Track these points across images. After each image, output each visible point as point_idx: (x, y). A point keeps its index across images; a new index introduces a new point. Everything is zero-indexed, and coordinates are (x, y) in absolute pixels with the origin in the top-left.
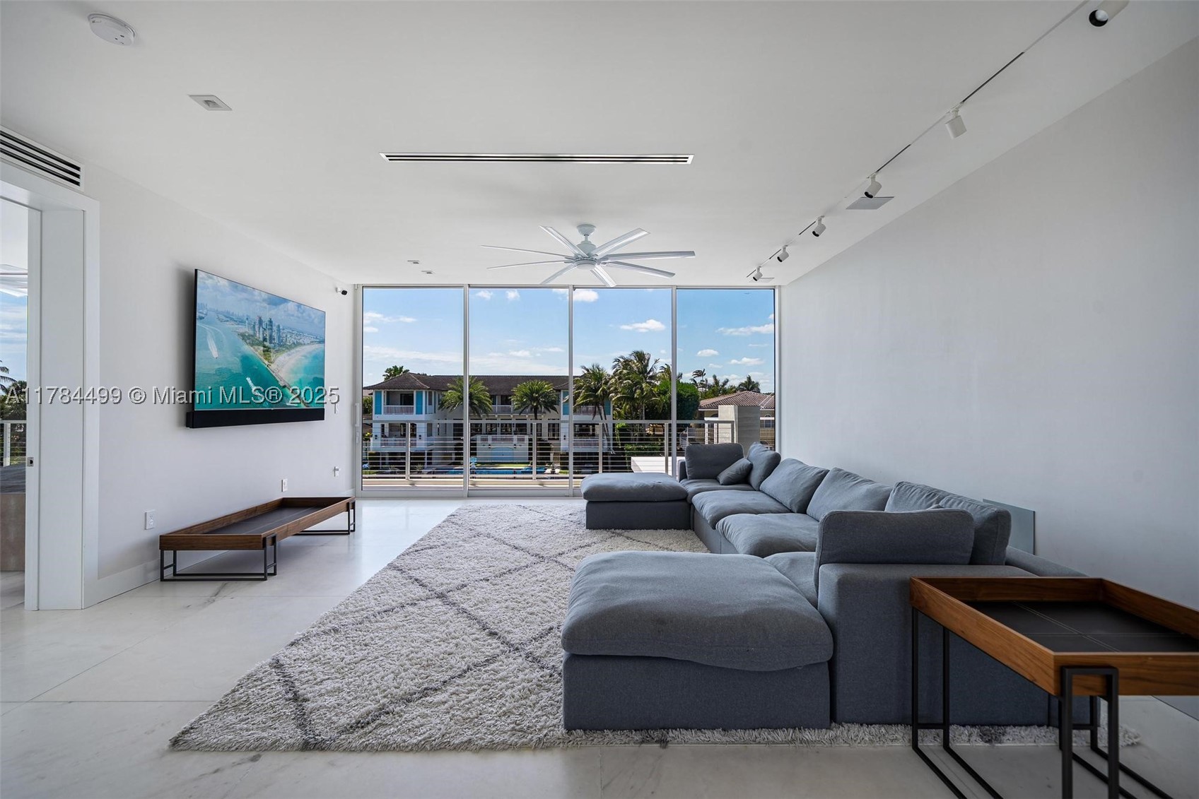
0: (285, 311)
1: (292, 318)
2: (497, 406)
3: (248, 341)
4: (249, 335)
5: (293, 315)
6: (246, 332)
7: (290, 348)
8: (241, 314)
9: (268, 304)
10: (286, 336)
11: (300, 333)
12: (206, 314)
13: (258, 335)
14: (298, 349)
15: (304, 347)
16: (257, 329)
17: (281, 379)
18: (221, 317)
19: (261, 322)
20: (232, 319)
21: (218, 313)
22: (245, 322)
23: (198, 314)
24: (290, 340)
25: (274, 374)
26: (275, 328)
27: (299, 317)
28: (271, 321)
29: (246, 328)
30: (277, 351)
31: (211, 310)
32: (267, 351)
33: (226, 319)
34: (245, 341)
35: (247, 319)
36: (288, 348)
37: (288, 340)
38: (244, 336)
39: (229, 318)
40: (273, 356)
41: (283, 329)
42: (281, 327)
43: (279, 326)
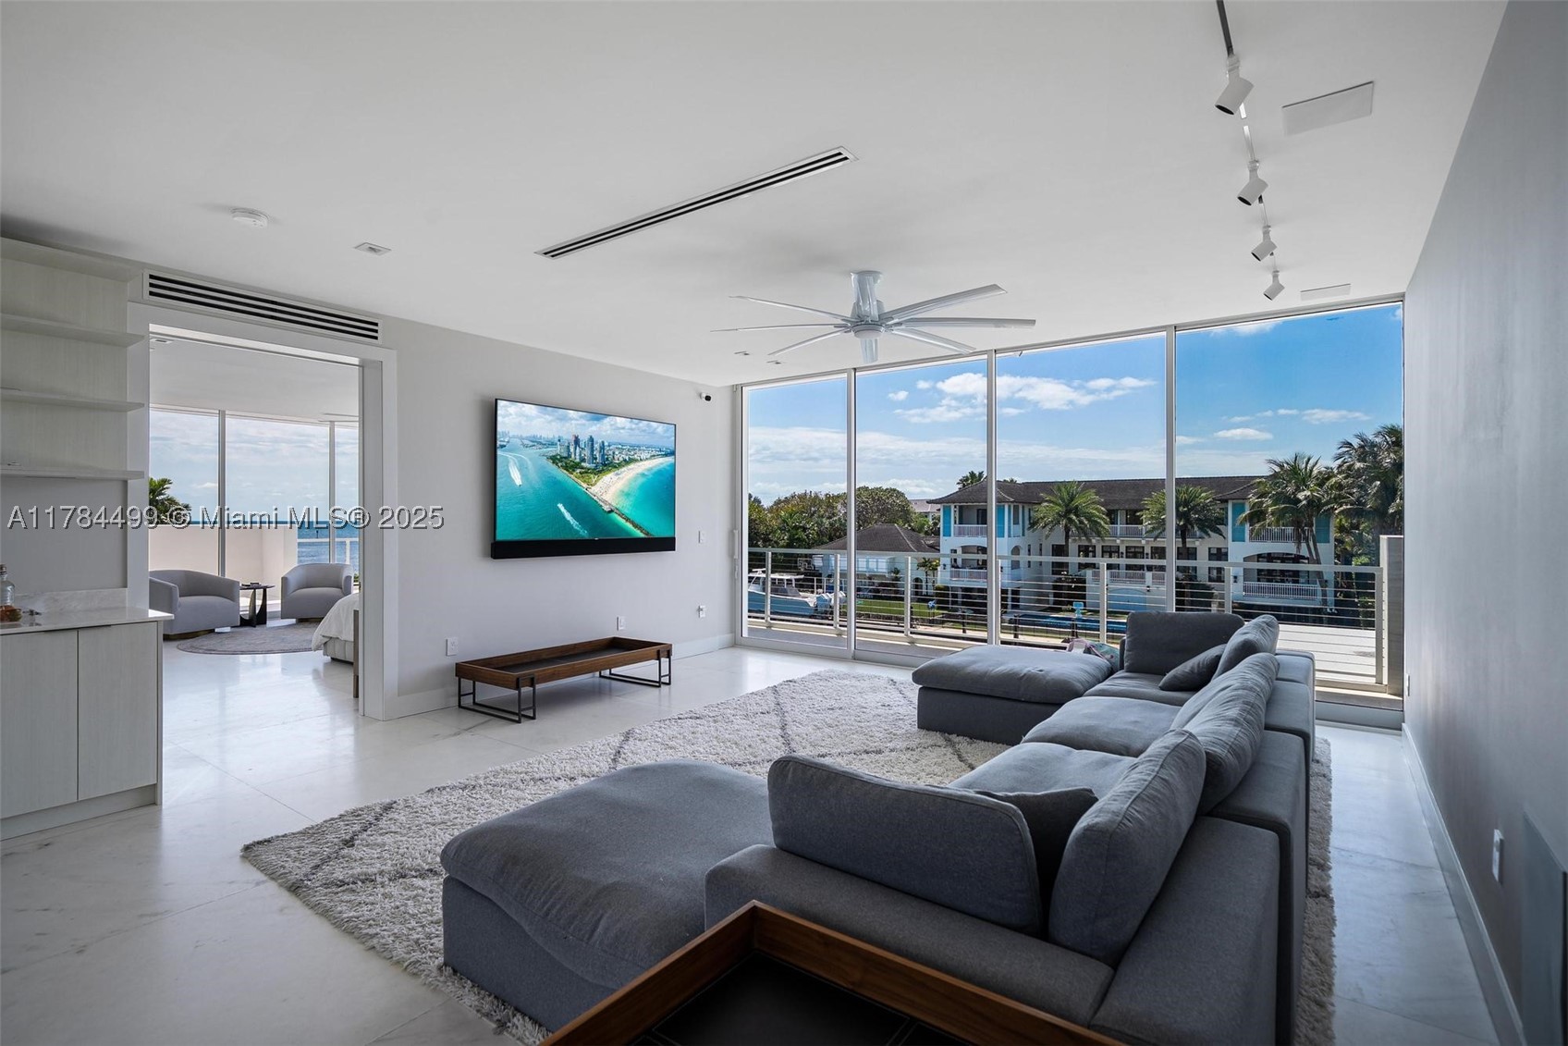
0: (611, 425)
1: (622, 431)
2: (1119, 526)
3: (560, 464)
4: (561, 458)
5: (623, 428)
6: (557, 455)
7: (619, 466)
8: (551, 436)
9: (588, 420)
10: (614, 453)
11: (634, 447)
12: (508, 442)
13: (573, 456)
14: (632, 466)
15: (641, 463)
16: (572, 450)
17: (605, 502)
18: (526, 442)
19: (577, 441)
20: (541, 443)
21: (521, 438)
22: (556, 444)
23: (498, 443)
24: (619, 457)
25: (595, 498)
26: (597, 446)
27: (632, 429)
28: (591, 439)
29: (558, 450)
30: (600, 472)
31: (514, 437)
32: (586, 473)
33: (531, 444)
34: (557, 464)
35: (559, 441)
36: (615, 467)
37: (616, 457)
38: (554, 459)
39: (536, 442)
40: (594, 478)
41: (609, 446)
42: (606, 444)
43: (603, 442)
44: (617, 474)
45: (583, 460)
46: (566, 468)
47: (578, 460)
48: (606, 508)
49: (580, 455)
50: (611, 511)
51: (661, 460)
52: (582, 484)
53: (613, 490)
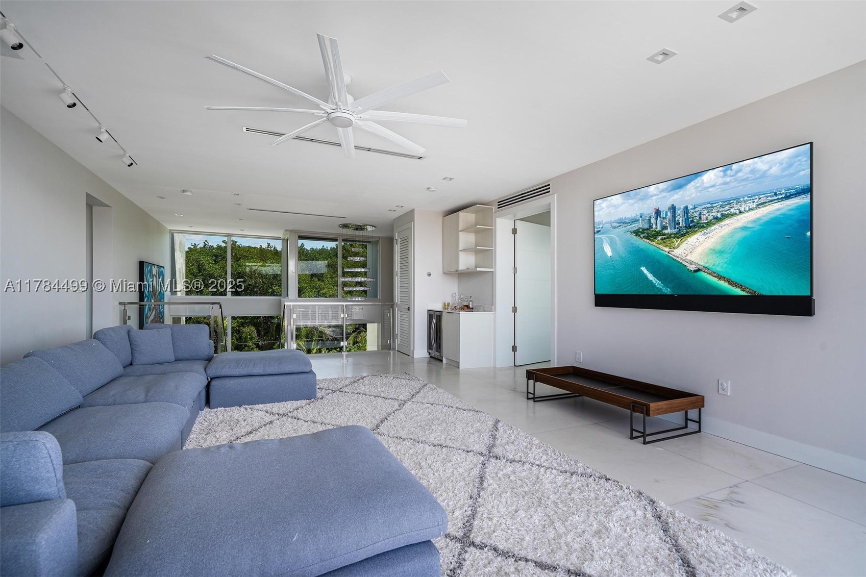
3: (642, 236)
4: (644, 230)
6: (640, 228)
7: (709, 224)
8: (634, 215)
10: (700, 214)
11: (728, 202)
12: (602, 228)
13: (654, 226)
14: (727, 221)
15: (742, 216)
16: (653, 221)
17: (691, 263)
18: (614, 224)
19: (658, 212)
20: (625, 223)
21: (611, 223)
22: (638, 220)
23: (596, 230)
24: (707, 216)
25: (679, 260)
26: (679, 212)
28: (673, 209)
29: (641, 225)
30: (684, 235)
31: (606, 223)
32: (668, 238)
33: (618, 225)
34: (639, 236)
35: (641, 217)
36: (703, 227)
37: (703, 217)
38: (637, 233)
39: (622, 222)
40: (676, 242)
41: (695, 208)
42: (690, 207)
43: (686, 208)
44: (704, 235)
45: (665, 228)
46: (648, 238)
47: (659, 228)
48: (692, 268)
49: (662, 223)
50: (699, 270)
51: (777, 206)
52: (664, 248)
53: (699, 250)
